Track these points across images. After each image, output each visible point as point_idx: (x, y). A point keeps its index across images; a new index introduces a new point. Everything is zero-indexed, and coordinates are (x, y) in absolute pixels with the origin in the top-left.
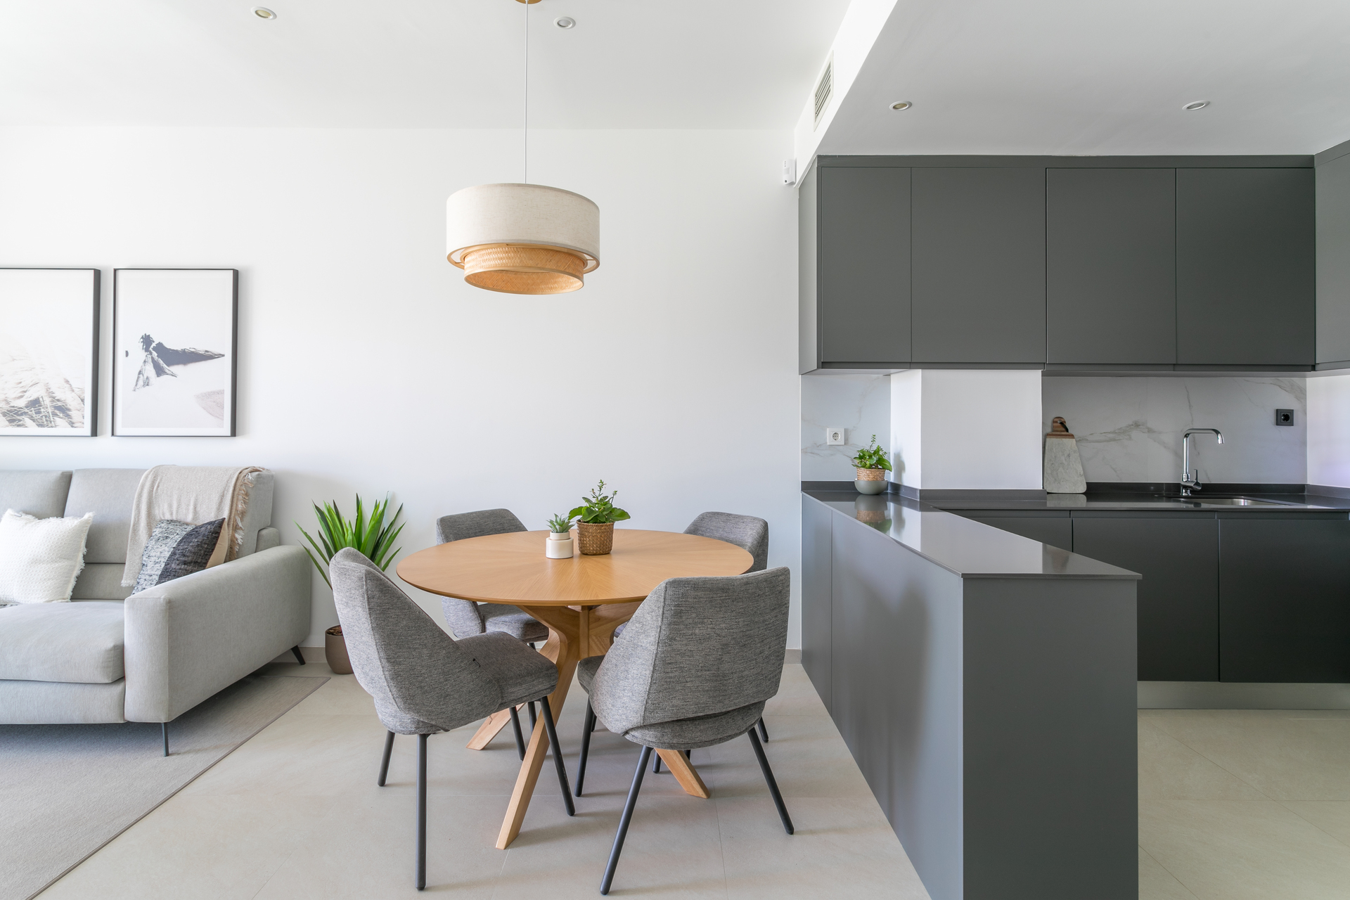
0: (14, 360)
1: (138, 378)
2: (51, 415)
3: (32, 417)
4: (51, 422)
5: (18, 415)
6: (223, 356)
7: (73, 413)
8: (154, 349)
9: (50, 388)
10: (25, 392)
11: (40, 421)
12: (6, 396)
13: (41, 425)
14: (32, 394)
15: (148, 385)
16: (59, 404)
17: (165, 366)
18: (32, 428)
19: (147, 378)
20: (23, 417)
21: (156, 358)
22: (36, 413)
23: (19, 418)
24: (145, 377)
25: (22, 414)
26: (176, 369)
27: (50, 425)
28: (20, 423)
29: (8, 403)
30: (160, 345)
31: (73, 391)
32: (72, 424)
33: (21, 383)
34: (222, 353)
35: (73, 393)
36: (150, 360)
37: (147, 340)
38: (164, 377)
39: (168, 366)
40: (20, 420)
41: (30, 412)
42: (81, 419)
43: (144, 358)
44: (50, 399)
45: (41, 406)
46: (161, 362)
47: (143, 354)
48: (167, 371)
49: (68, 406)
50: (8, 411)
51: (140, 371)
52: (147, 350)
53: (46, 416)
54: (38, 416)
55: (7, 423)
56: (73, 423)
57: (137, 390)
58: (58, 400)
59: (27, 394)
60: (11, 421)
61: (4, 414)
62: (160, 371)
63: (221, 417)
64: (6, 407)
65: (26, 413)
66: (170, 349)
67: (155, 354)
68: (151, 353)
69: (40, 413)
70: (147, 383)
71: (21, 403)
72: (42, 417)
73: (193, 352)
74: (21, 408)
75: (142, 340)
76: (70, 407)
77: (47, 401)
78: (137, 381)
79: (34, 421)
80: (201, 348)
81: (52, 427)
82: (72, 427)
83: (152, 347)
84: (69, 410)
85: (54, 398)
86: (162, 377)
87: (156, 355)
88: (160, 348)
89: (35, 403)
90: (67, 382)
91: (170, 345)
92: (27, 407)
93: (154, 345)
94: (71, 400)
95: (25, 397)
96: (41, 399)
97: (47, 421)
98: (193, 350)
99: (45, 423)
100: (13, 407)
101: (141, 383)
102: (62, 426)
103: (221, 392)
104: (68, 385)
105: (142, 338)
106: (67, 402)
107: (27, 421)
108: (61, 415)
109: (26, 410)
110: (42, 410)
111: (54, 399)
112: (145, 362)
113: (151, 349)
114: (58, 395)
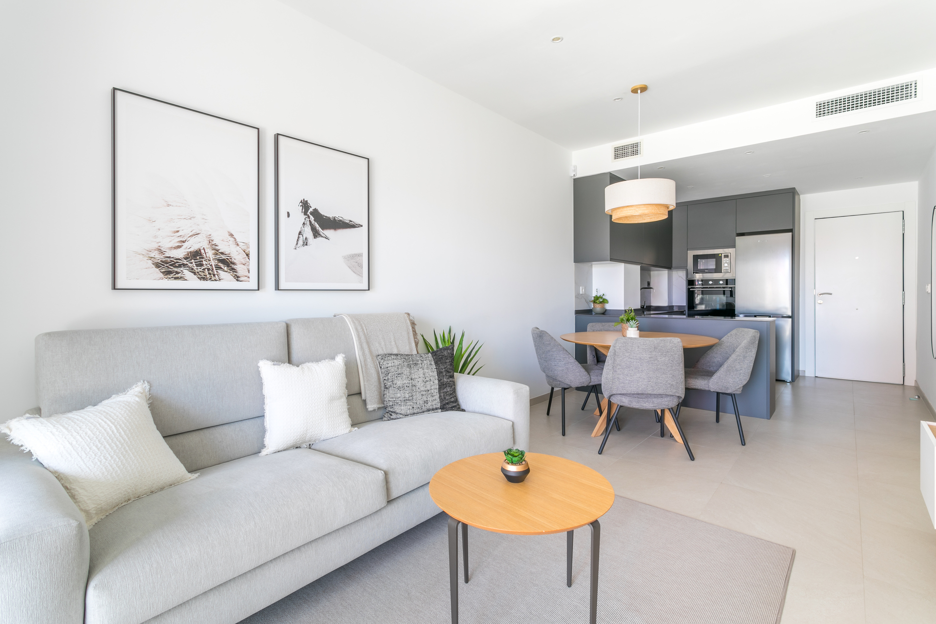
0: (168, 205)
1: (298, 237)
2: (214, 268)
3: (192, 269)
4: (214, 275)
5: (176, 267)
6: (362, 226)
7: (239, 268)
8: (311, 213)
9: (212, 241)
10: (184, 242)
11: (202, 274)
12: (159, 244)
13: (204, 279)
14: (193, 245)
15: (306, 245)
16: (223, 257)
17: (320, 229)
18: (192, 281)
19: (306, 239)
20: (182, 269)
21: (313, 222)
22: (197, 265)
23: (176, 269)
24: (305, 238)
25: (180, 266)
26: (328, 233)
27: (213, 279)
28: (179, 275)
29: (161, 252)
30: (316, 210)
31: (238, 245)
32: (237, 278)
33: (178, 231)
34: (361, 224)
35: (238, 247)
36: (308, 223)
37: (305, 205)
38: (319, 239)
39: (323, 229)
40: (177, 273)
41: (189, 264)
42: (247, 274)
43: (303, 221)
44: (213, 251)
45: (203, 258)
46: (317, 226)
47: (302, 217)
48: (321, 234)
49: (233, 260)
50: (162, 261)
51: (300, 232)
52: (305, 213)
53: (209, 270)
54: (199, 269)
55: (162, 275)
56: (238, 277)
57: (297, 248)
58: (222, 253)
59: (185, 245)
60: (167, 273)
61: (157, 265)
62: (316, 234)
63: (360, 275)
64: (159, 257)
65: (184, 265)
66: (324, 216)
67: (312, 218)
68: (309, 217)
69: (202, 265)
70: (305, 244)
71: (180, 254)
72: (204, 269)
73: (341, 221)
74: (179, 259)
75: (301, 204)
76: (235, 261)
77: (210, 254)
78: (298, 240)
79: (195, 273)
80: (347, 218)
81: (215, 280)
82: (237, 280)
83: (309, 211)
84: (234, 264)
85: (218, 251)
86: (318, 238)
87: (313, 219)
88: (316, 213)
89: (196, 255)
90: (232, 235)
91: (324, 212)
92: (186, 258)
93: (311, 210)
94: (237, 256)
95: (183, 247)
96: (203, 251)
97: (210, 274)
98: (341, 219)
99: (208, 276)
100: (169, 257)
101: (301, 242)
102: (226, 279)
103: (360, 255)
104: (232, 239)
105: (301, 202)
106: (232, 255)
107: (187, 273)
108: (226, 269)
109: (185, 262)
110: (204, 263)
111: (217, 252)
112: (304, 224)
113: (308, 213)
114: (222, 248)
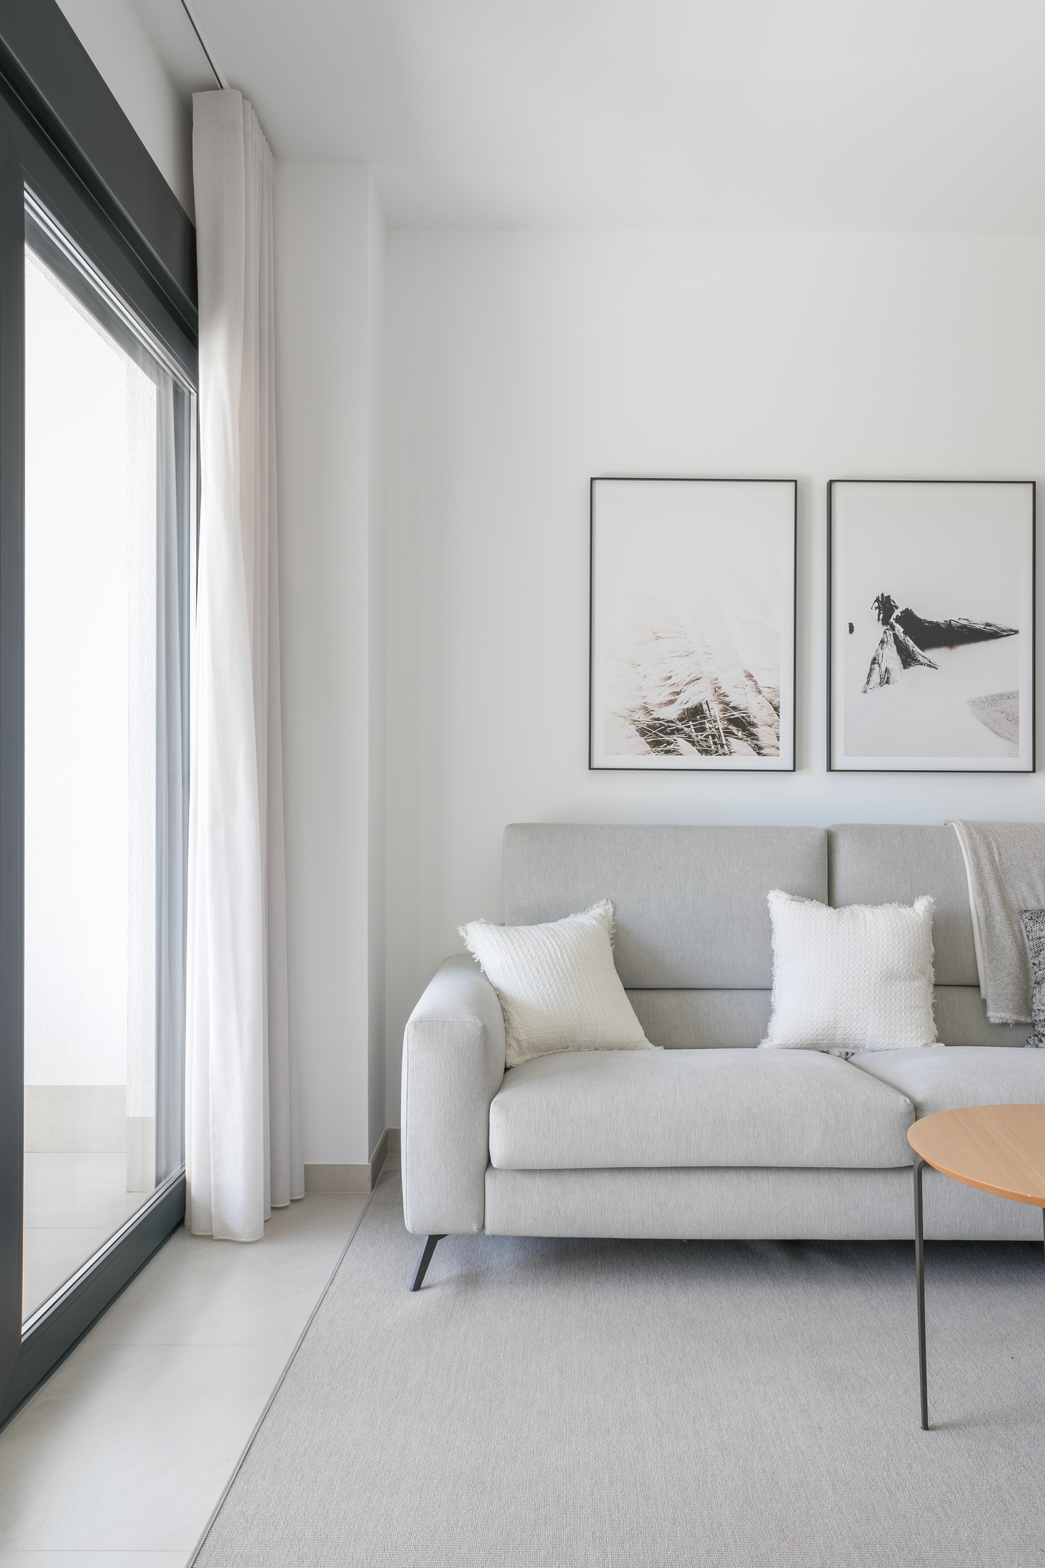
0: (658, 638)
1: (871, 670)
2: (722, 735)
3: (690, 737)
4: (722, 746)
5: (667, 734)
6: (1016, 632)
7: (761, 731)
8: (897, 620)
9: (720, 688)
10: (678, 693)
11: (704, 744)
12: (646, 700)
13: (706, 752)
14: (690, 698)
15: (887, 682)
16: (737, 714)
17: (917, 649)
18: (689, 756)
19: (887, 670)
20: (675, 737)
21: (901, 636)
22: (697, 730)
23: (667, 738)
24: (883, 670)
25: (672, 733)
26: (933, 655)
27: (721, 751)
28: (671, 747)
29: (648, 712)
30: (908, 614)
31: (760, 692)
32: (759, 750)
33: (670, 678)
34: (1015, 628)
35: (760, 696)
36: (891, 639)
37: (885, 606)
38: (915, 669)
39: (923, 649)
40: (669, 743)
41: (686, 729)
42: (775, 742)
43: (881, 636)
44: (721, 706)
45: (705, 718)
46: (910, 643)
47: (879, 629)
48: (920, 658)
49: (752, 719)
50: (648, 726)
51: (874, 659)
52: (885, 621)
53: (714, 736)
54: (701, 736)
55: (648, 747)
56: (760, 748)
57: (869, 691)
58: (735, 708)
59: (681, 698)
60: (655, 744)
61: (643, 733)
62: (908, 659)
63: (1012, 738)
64: (645, 720)
65: (679, 731)
66: (925, 621)
67: (899, 629)
68: (893, 628)
69: (704, 730)
70: (886, 680)
71: (672, 713)
72: (707, 737)
73: (964, 626)
74: (672, 722)
75: (876, 604)
76: (755, 721)
77: (716, 710)
78: (870, 675)
79: (693, 743)
80: (978, 619)
81: (724, 754)
82: (759, 754)
83: (894, 616)
84: (753, 725)
85: (728, 705)
86: (911, 669)
87: (902, 630)
88: (908, 619)
89: (695, 713)
90: (750, 676)
91: (921, 614)
92: (681, 720)
93: (897, 613)
94: (758, 710)
95: (677, 702)
96: (705, 707)
97: (715, 743)
98: (964, 622)
99: (713, 748)
100: (658, 719)
101: (876, 678)
102: (741, 752)
103: (1012, 696)
104: (751, 683)
105: (877, 600)
106: (750, 711)
107: (682, 744)
108: (740, 734)
109: (680, 726)
110: (707, 725)
111: (726, 706)
112: (882, 642)
113: (892, 620)
114: (734, 700)
